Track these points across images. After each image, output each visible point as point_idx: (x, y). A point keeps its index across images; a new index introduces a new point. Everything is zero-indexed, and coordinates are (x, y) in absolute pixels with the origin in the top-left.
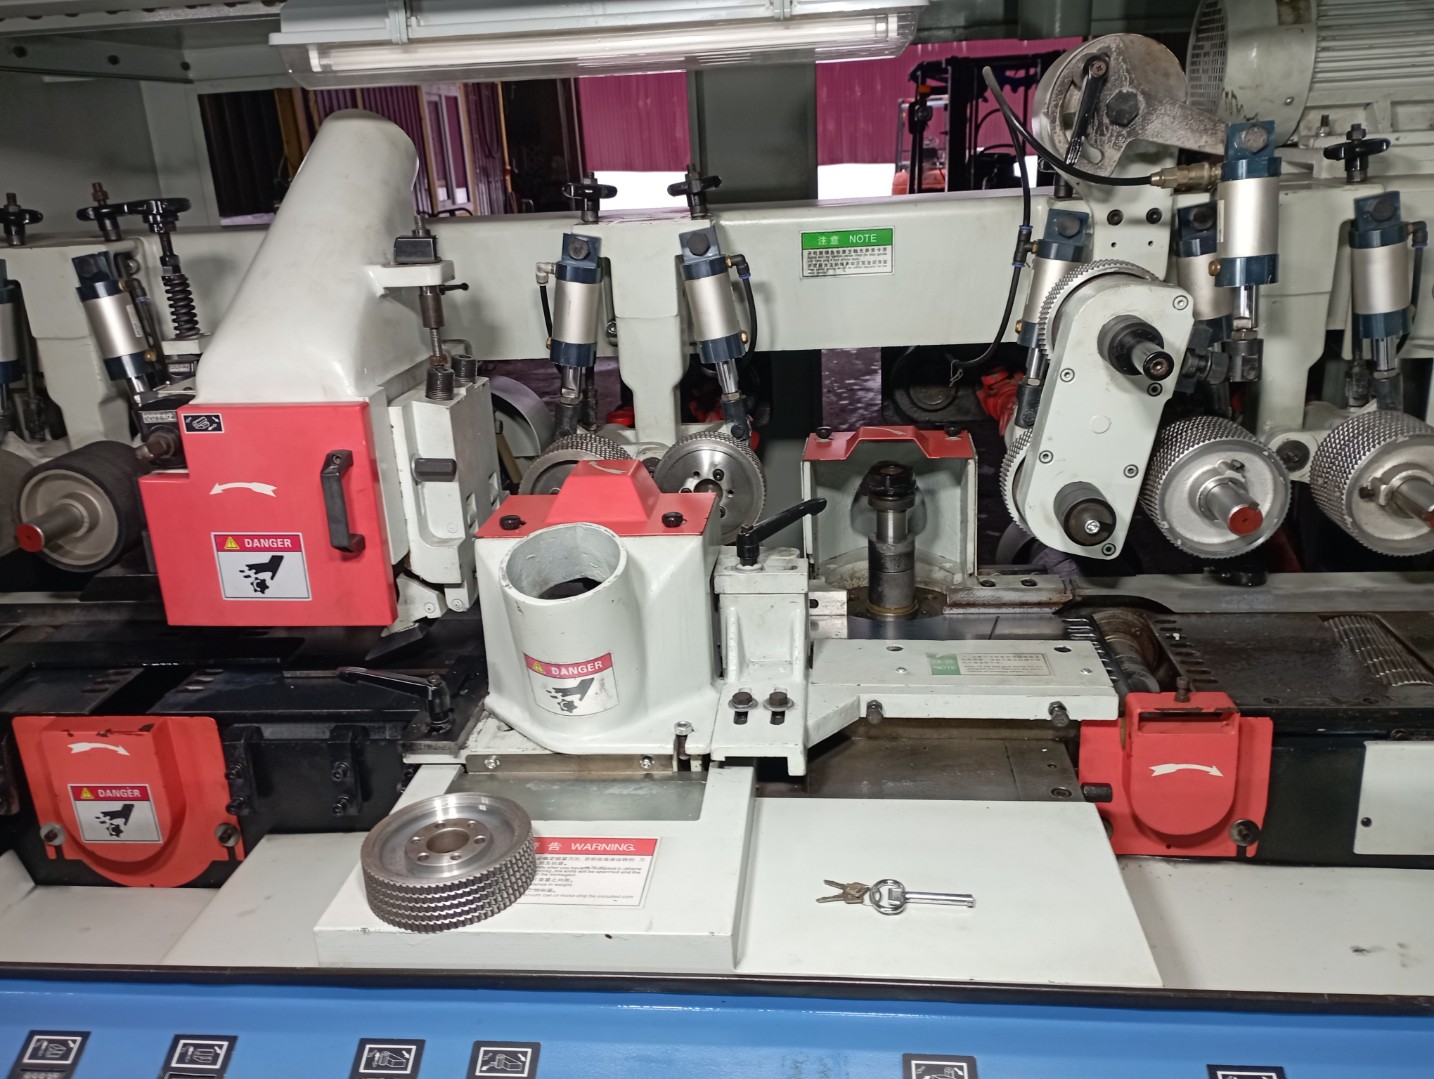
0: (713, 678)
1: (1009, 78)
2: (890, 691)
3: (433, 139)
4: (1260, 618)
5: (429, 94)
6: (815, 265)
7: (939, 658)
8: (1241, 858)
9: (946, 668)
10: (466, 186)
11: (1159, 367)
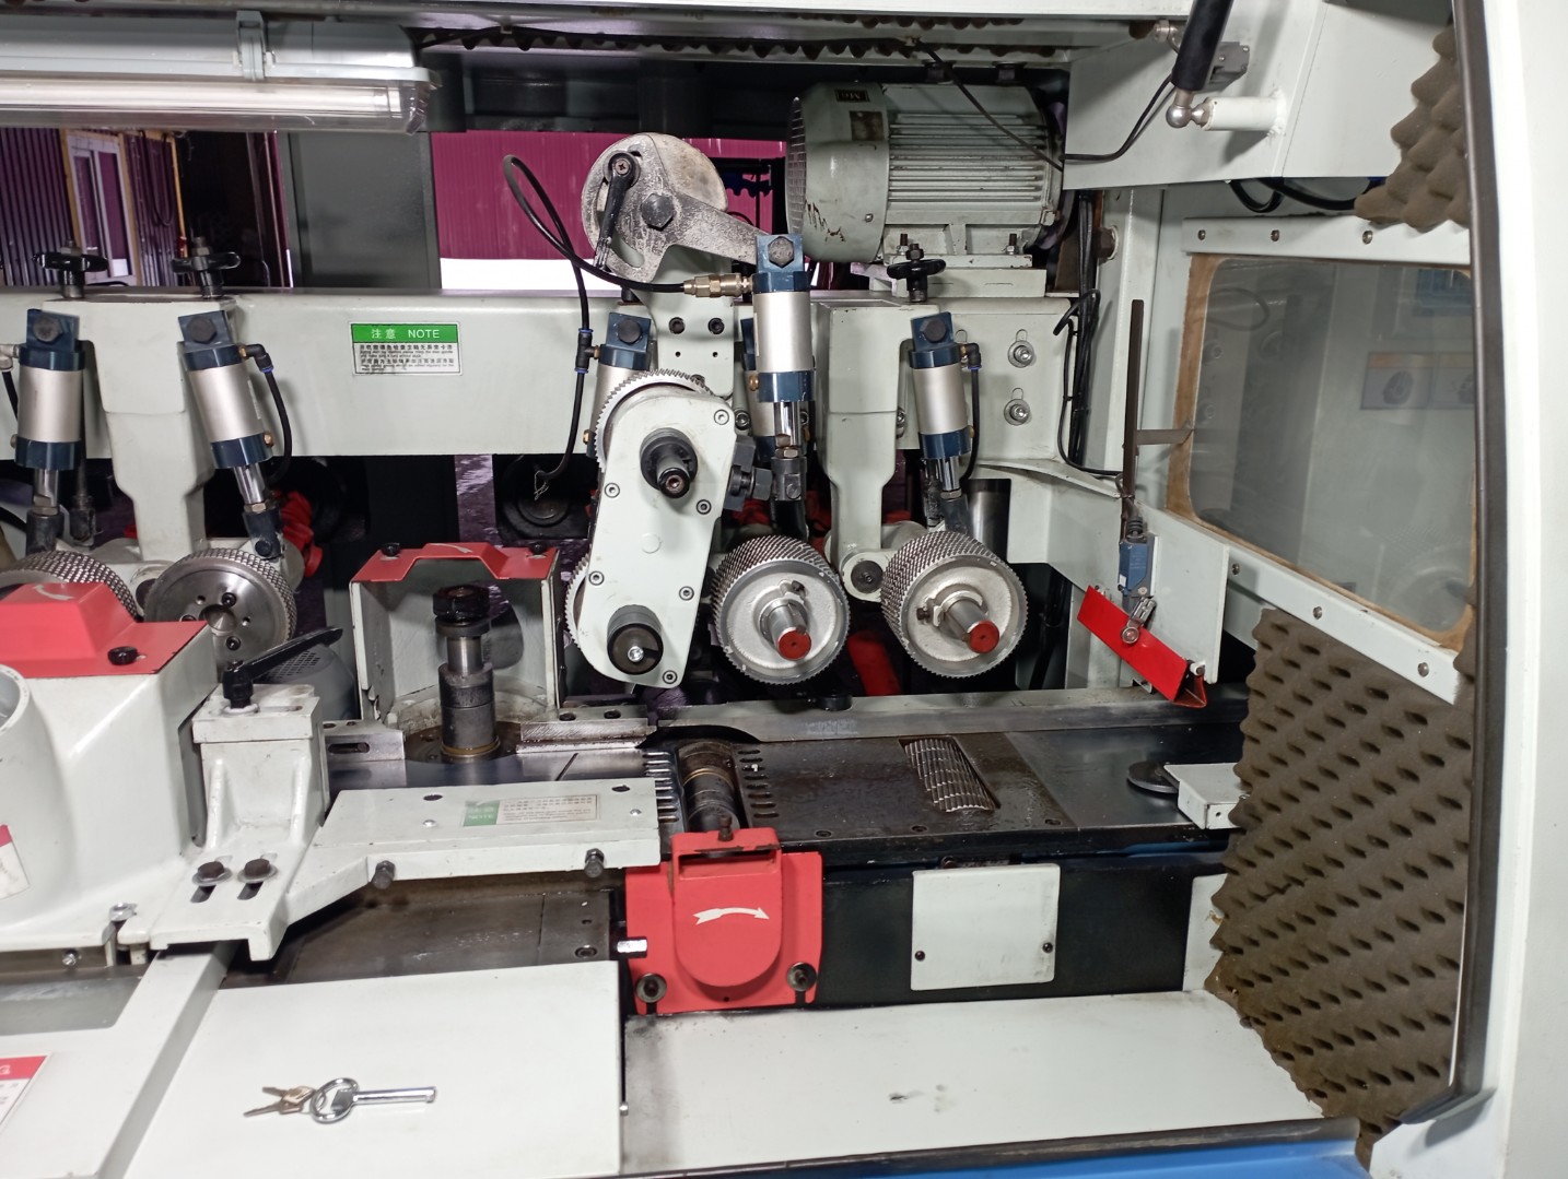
0: (184, 845)
1: (747, 181)
2: (406, 849)
3: (81, 200)
4: (843, 744)
5: (76, 148)
6: (370, 361)
7: (479, 807)
8: (800, 1005)
9: (481, 818)
10: (127, 256)
11: (675, 485)
